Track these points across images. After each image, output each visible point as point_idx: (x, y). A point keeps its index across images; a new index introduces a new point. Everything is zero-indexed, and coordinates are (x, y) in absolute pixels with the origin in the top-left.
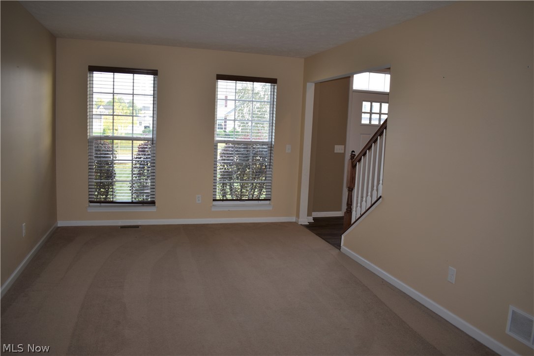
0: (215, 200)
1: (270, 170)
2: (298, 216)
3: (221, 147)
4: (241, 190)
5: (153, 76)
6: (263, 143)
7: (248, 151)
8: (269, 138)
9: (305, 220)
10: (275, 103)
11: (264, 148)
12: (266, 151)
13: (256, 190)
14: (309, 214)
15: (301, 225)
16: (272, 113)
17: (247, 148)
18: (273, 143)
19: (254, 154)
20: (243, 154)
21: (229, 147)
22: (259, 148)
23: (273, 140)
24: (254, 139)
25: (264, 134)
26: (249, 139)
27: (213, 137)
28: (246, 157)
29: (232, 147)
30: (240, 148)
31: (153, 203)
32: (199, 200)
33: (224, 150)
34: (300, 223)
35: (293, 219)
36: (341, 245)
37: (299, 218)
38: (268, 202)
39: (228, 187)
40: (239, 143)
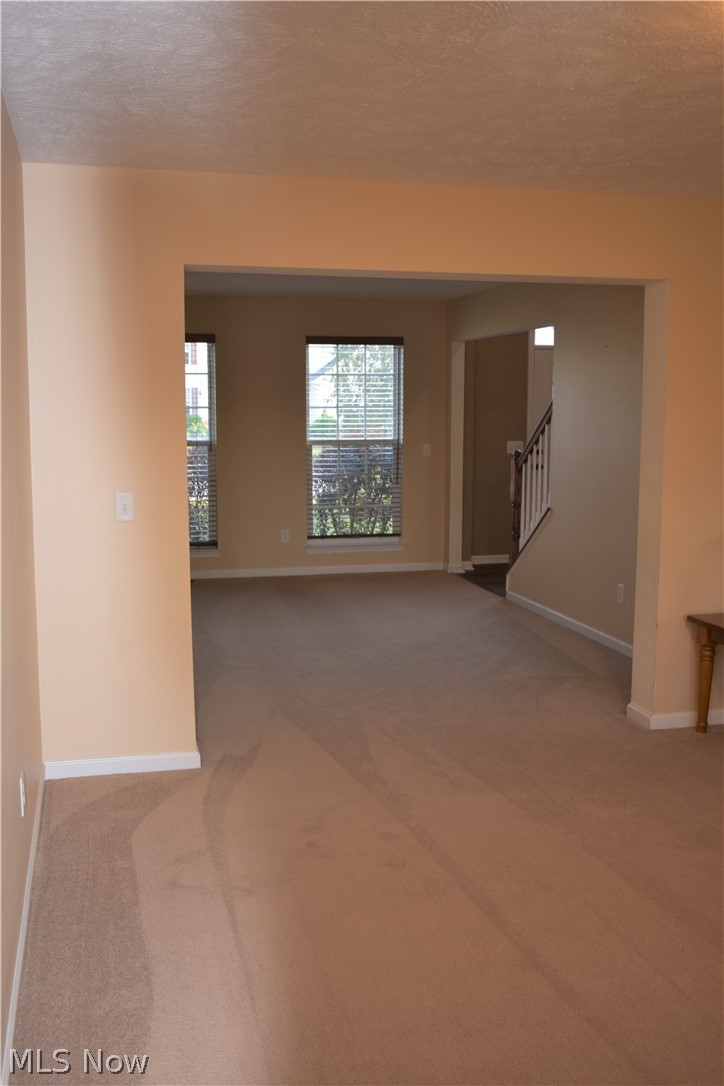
0: (311, 537)
1: (399, 485)
2: (447, 561)
3: (316, 451)
4: (352, 525)
5: (206, 344)
6: (385, 443)
7: (360, 456)
8: (394, 434)
9: (458, 565)
10: (402, 377)
11: (388, 451)
12: (389, 456)
13: (377, 524)
14: (465, 558)
15: (453, 574)
16: (397, 394)
17: (357, 451)
18: (402, 442)
19: (371, 461)
20: (352, 461)
21: (329, 451)
22: (378, 451)
23: (402, 437)
24: (371, 436)
25: (384, 427)
26: (362, 436)
27: (305, 436)
28: (359, 466)
29: (335, 451)
30: (346, 451)
31: (213, 544)
32: (285, 538)
33: (322, 456)
34: (450, 571)
35: (440, 566)
36: (507, 589)
37: (448, 563)
38: (396, 539)
39: (330, 520)
40: (345, 443)
